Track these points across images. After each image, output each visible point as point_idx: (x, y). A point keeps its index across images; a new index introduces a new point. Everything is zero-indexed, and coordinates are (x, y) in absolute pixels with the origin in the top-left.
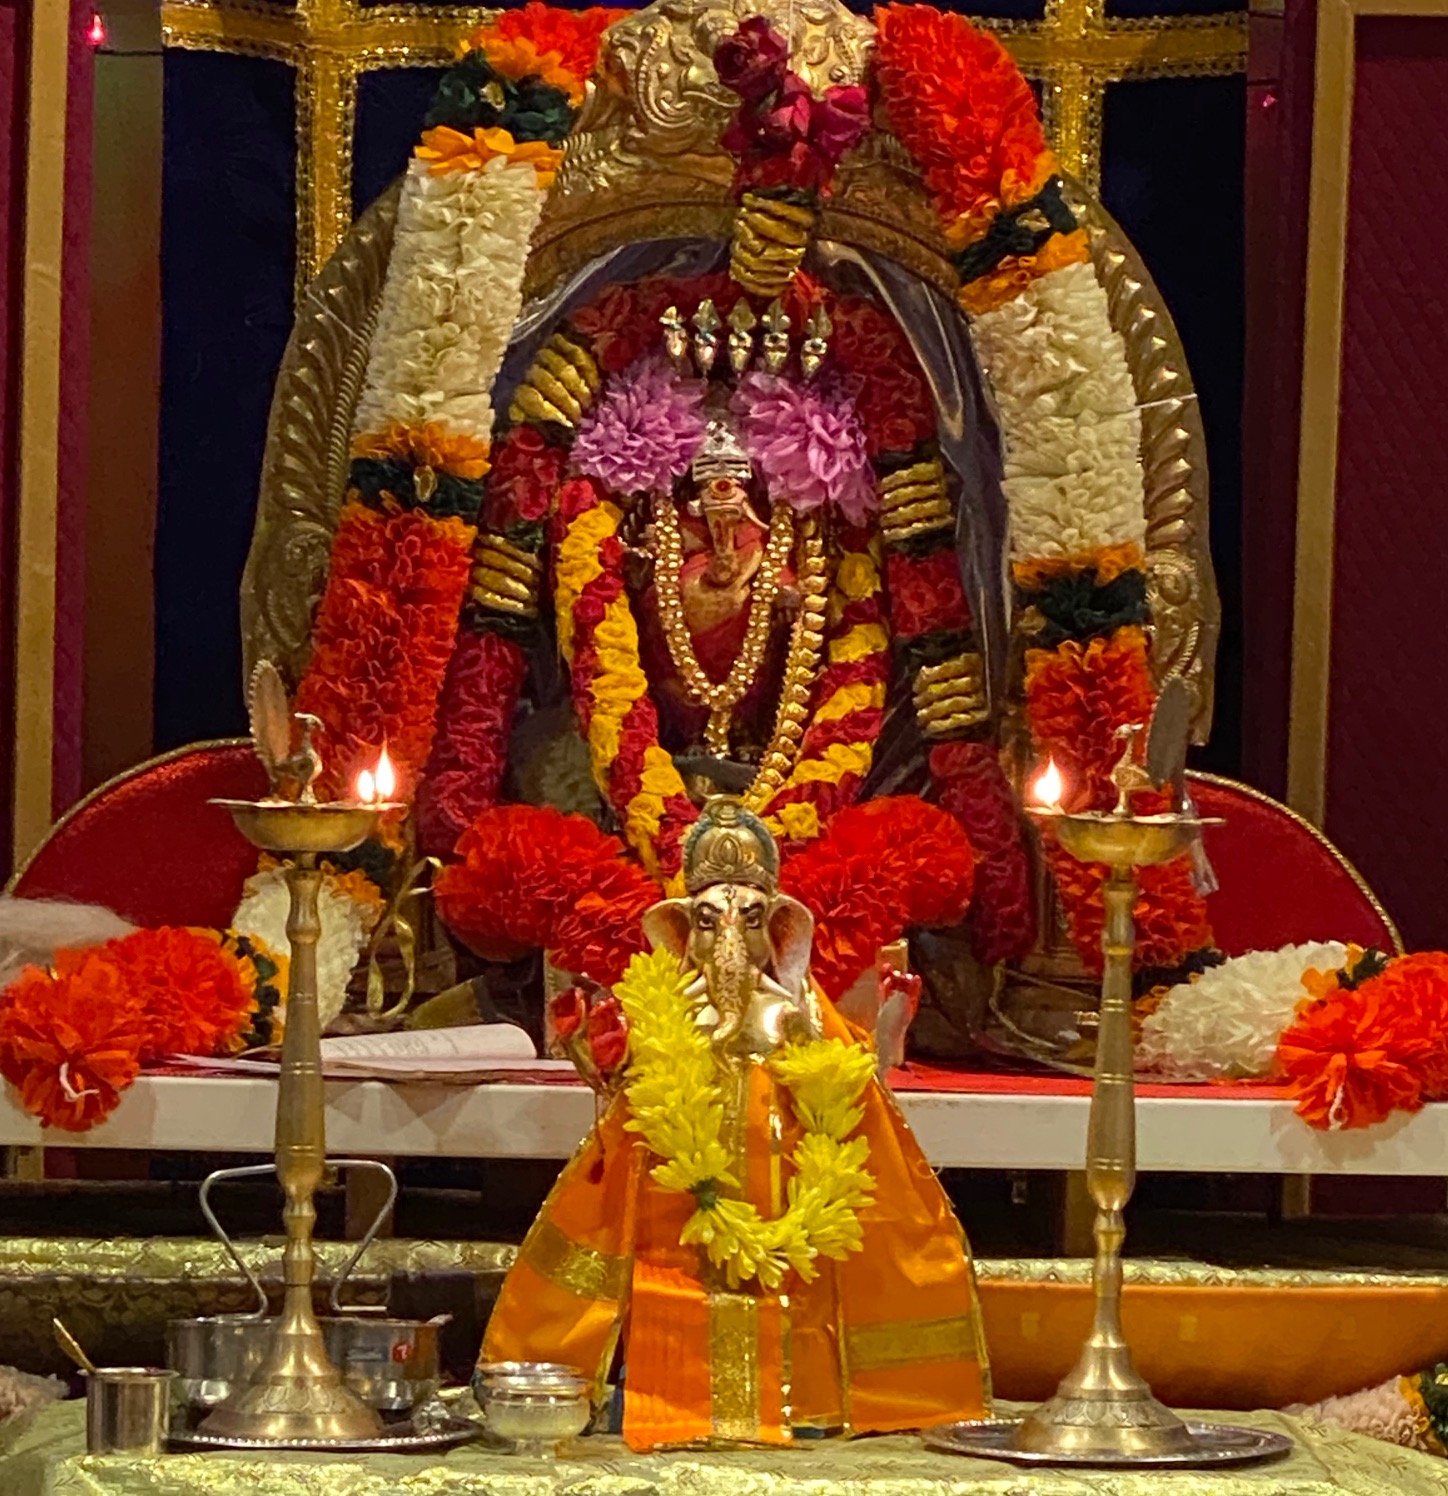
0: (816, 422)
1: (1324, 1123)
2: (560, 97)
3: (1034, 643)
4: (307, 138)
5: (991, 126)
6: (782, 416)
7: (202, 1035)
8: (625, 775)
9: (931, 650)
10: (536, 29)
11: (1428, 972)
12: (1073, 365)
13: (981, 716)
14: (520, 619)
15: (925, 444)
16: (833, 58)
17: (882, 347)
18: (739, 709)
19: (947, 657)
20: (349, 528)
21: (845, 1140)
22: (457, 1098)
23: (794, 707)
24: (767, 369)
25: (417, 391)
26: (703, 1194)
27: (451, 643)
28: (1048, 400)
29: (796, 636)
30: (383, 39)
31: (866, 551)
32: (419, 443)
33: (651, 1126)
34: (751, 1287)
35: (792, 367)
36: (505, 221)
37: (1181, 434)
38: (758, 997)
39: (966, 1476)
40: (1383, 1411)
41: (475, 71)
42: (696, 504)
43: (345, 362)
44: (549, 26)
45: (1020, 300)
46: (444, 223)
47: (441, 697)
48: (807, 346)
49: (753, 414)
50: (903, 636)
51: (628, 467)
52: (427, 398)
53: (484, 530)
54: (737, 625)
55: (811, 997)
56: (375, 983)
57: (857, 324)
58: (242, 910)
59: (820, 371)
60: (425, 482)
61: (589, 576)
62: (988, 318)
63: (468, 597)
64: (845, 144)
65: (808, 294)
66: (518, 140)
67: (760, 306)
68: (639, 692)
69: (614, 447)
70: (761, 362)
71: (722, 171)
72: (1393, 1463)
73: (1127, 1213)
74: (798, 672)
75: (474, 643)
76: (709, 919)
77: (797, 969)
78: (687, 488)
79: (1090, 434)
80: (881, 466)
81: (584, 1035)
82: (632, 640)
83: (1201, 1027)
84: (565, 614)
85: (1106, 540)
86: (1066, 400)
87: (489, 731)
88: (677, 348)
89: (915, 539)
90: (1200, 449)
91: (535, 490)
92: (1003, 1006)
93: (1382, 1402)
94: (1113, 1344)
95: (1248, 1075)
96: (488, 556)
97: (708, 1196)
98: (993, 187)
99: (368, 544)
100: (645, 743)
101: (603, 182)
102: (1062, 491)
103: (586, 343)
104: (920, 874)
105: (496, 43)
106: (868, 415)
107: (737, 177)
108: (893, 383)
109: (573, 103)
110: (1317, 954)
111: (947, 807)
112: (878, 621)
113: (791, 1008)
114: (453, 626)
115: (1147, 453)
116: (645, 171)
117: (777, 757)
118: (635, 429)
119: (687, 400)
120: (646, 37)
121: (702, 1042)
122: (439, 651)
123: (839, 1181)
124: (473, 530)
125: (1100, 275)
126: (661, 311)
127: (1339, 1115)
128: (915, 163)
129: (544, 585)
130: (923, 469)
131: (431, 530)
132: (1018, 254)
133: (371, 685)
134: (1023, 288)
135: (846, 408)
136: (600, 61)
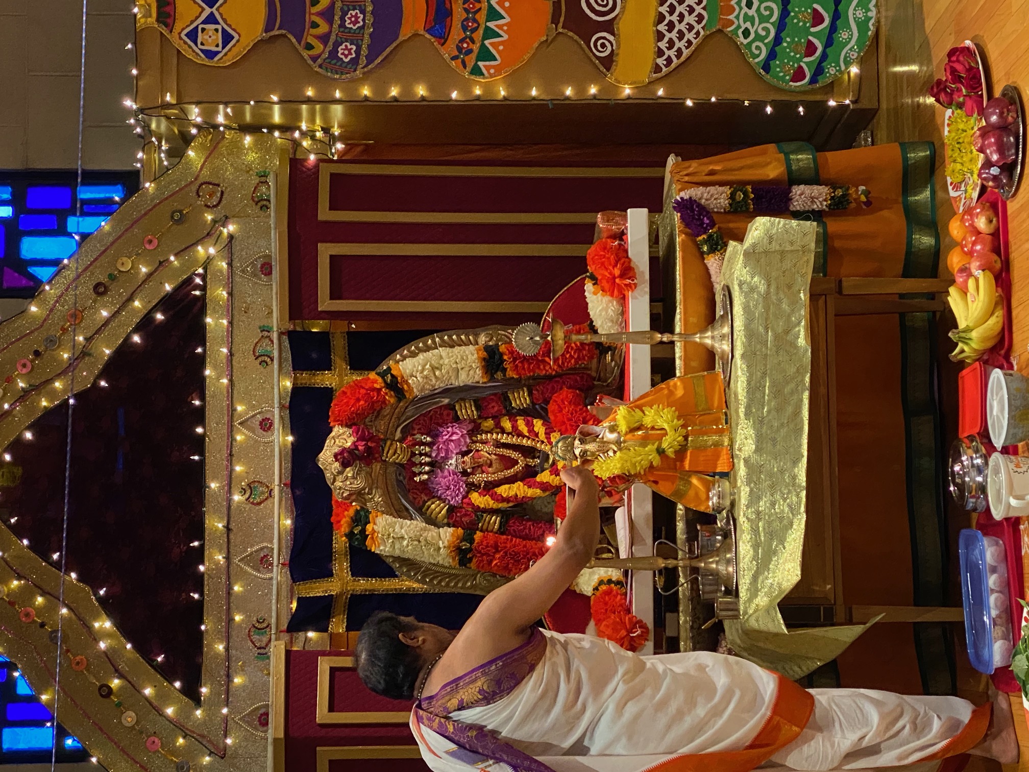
0: (445, 438)
1: (635, 285)
2: (357, 512)
3: (505, 375)
4: (370, 591)
5: (363, 391)
6: (444, 447)
7: (621, 599)
8: (544, 486)
9: (507, 403)
10: (339, 519)
11: (592, 259)
12: (428, 366)
13: (525, 389)
14: (502, 518)
15: (450, 407)
16: (345, 437)
17: (424, 420)
18: (525, 456)
19: (509, 399)
20: (478, 567)
21: (644, 413)
22: (636, 524)
23: (524, 441)
24: (431, 452)
25: (439, 548)
26: (661, 452)
27: (509, 537)
28: (437, 373)
29: (505, 441)
30: (341, 570)
31: (480, 423)
32: (454, 547)
33: (642, 466)
34: (686, 438)
35: (430, 445)
36: (392, 525)
37: (446, 337)
38: (605, 439)
39: (736, 373)
40: (715, 265)
41: (350, 535)
42: (469, 470)
43: (431, 570)
44: (338, 515)
45: (410, 381)
46: (393, 542)
47: (524, 539)
48: (425, 441)
49: (443, 455)
50: (504, 411)
51: (459, 489)
52: (441, 545)
53: (477, 529)
54: (502, 457)
55: (605, 425)
56: (605, 556)
57: (418, 427)
58: (585, 593)
59: (431, 437)
60: (465, 545)
61: (490, 499)
62: (415, 390)
63: (496, 533)
64: (368, 432)
65: (410, 441)
66: (369, 523)
67: (413, 454)
68: (521, 484)
69: (454, 494)
70: (429, 454)
71: (377, 467)
72: (729, 261)
73: (661, 333)
74: (514, 440)
75: (510, 532)
76: (584, 453)
77: (597, 429)
78: (465, 473)
79: (446, 361)
80: (456, 419)
81: (617, 488)
82: (507, 486)
83: (610, 324)
84: (500, 505)
85: (476, 356)
86: (437, 368)
87: (533, 526)
88: (426, 477)
89: (477, 410)
90: (449, 332)
91: (466, 515)
92: (606, 382)
93: (712, 266)
94: (698, 335)
95: (622, 310)
96: (485, 527)
97: (660, 450)
98: (379, 390)
99: (483, 561)
100: (535, 481)
101: (380, 499)
102: (462, 369)
103: (425, 502)
104: (570, 403)
105: (343, 529)
106: (444, 424)
107: (378, 462)
108: (434, 417)
109: (359, 508)
110: (589, 292)
111: (551, 398)
112: (500, 419)
113: (607, 430)
114: (505, 537)
115: (452, 347)
116: (377, 488)
117: (538, 445)
118: (448, 488)
119: (440, 474)
120: (340, 488)
121: (618, 454)
122: (512, 540)
123: (655, 414)
124: (478, 532)
125: (402, 361)
126: (416, 482)
127: (633, 280)
128: (373, 413)
129: (492, 512)
130: (457, 407)
131: (478, 543)
132: (398, 382)
133: (522, 559)
134: (407, 381)
135: (441, 430)
136: (347, 501)
